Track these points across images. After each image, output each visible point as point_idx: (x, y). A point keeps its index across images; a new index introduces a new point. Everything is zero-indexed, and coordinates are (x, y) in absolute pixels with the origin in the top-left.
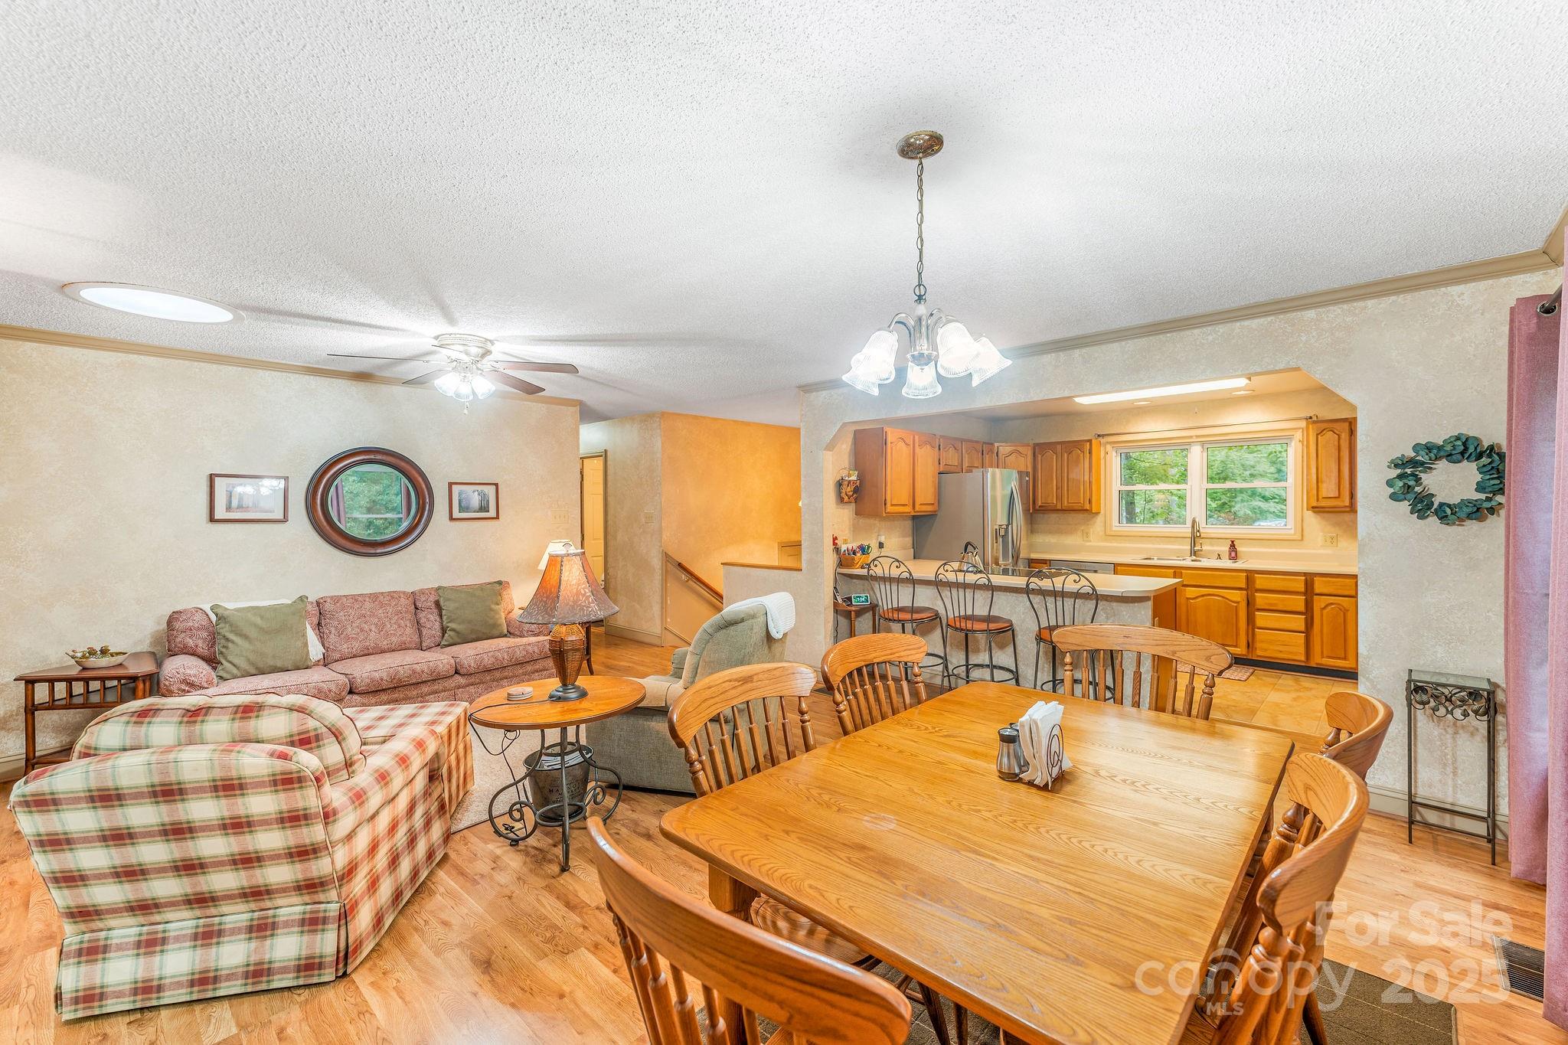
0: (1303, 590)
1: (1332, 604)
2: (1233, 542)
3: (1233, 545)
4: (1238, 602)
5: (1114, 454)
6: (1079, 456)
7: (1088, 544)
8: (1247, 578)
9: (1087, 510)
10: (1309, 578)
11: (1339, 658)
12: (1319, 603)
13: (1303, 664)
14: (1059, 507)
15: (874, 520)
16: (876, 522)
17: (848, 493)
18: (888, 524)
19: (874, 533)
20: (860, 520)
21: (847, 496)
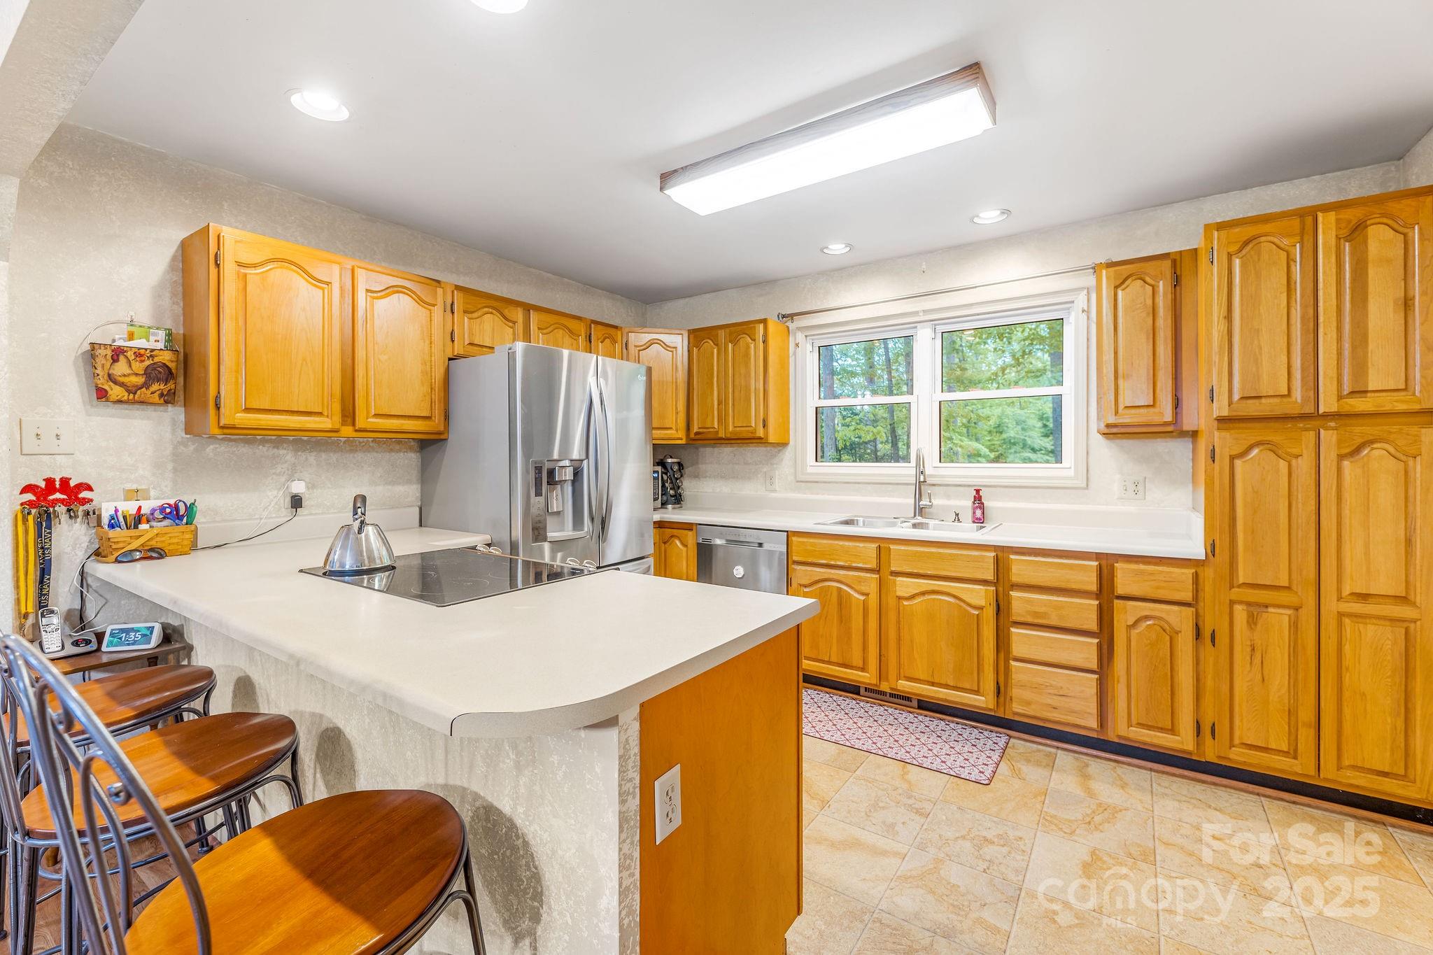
0: (1094, 587)
1: (1147, 618)
2: (978, 491)
3: (978, 498)
4: (981, 608)
5: (809, 347)
6: (748, 347)
7: (773, 495)
8: (997, 560)
9: (760, 438)
10: (1106, 564)
11: (1162, 730)
12: (1125, 614)
13: (1094, 735)
14: (721, 434)
15: (274, 447)
16: (282, 452)
17: (122, 379)
18: (324, 455)
19: (274, 476)
20: (212, 447)
21: (122, 385)
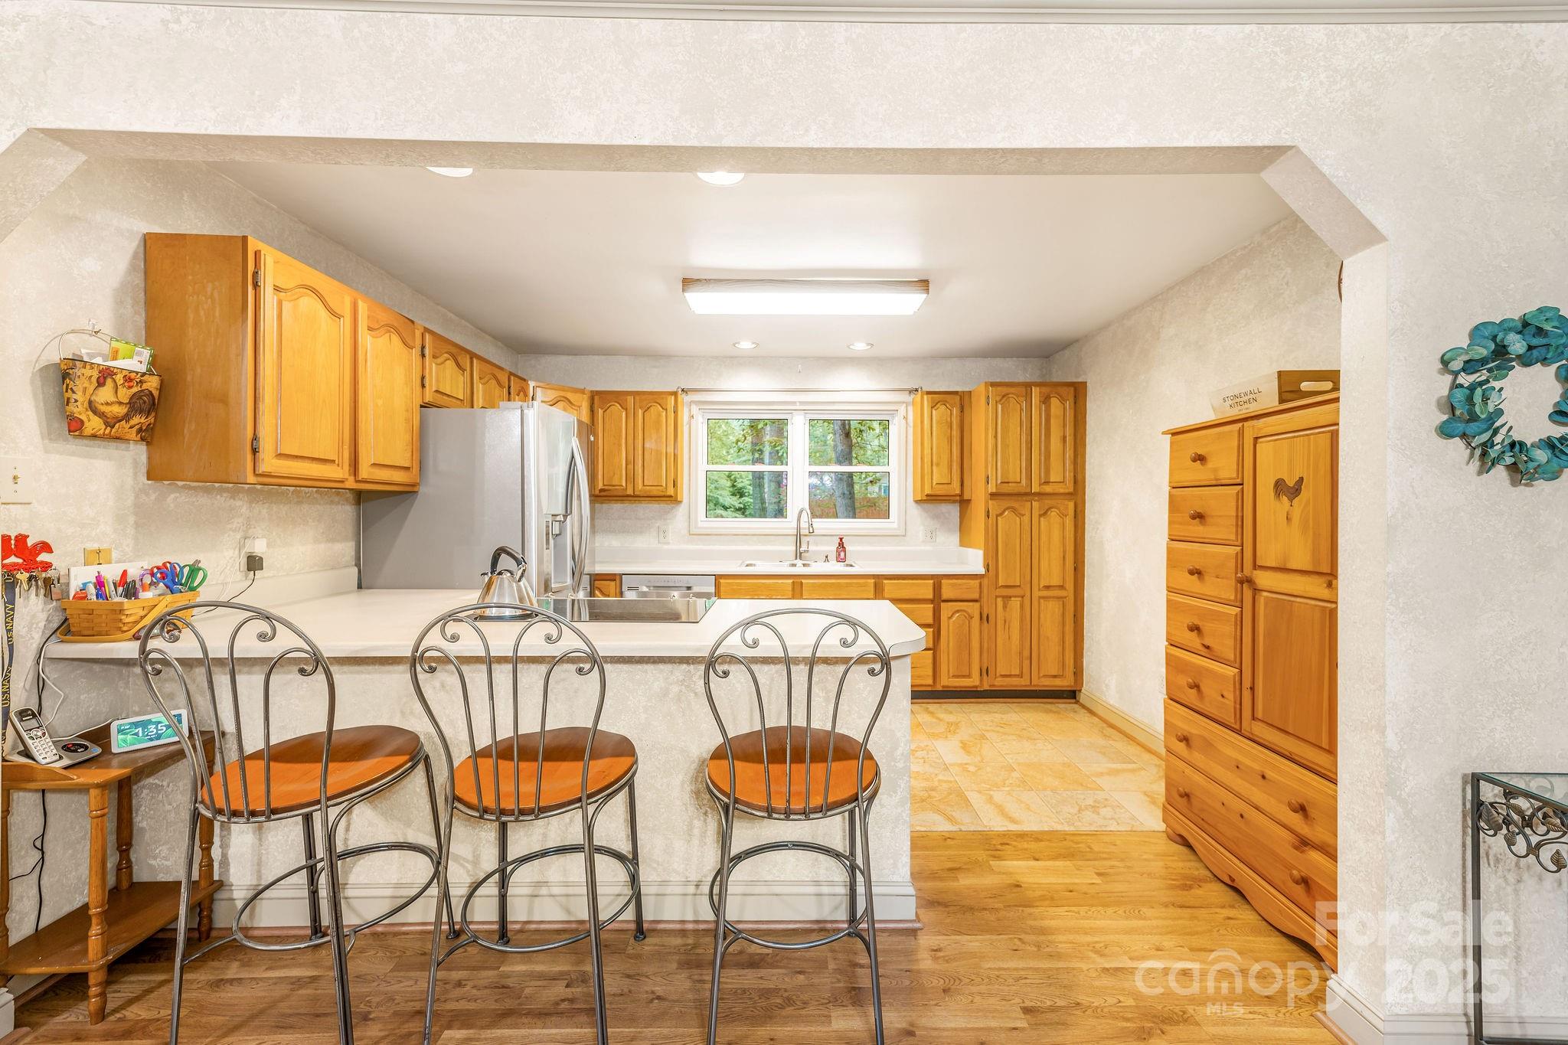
0: (931, 596)
1: (958, 611)
2: (841, 539)
3: (841, 545)
5: (700, 419)
6: (659, 415)
7: (666, 547)
8: (876, 585)
9: (671, 496)
10: (937, 580)
11: (964, 676)
12: (946, 609)
13: (929, 689)
14: (630, 492)
15: (231, 498)
16: (238, 503)
17: (103, 408)
18: (275, 507)
19: (231, 533)
20: (172, 496)
21: (101, 415)
